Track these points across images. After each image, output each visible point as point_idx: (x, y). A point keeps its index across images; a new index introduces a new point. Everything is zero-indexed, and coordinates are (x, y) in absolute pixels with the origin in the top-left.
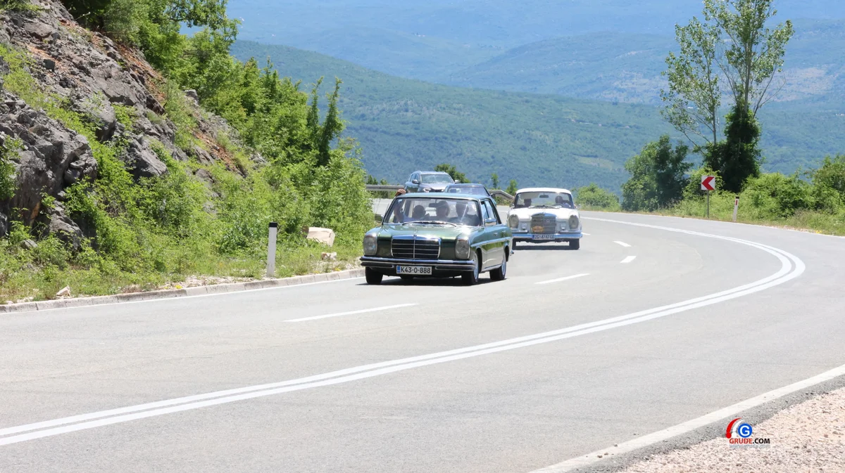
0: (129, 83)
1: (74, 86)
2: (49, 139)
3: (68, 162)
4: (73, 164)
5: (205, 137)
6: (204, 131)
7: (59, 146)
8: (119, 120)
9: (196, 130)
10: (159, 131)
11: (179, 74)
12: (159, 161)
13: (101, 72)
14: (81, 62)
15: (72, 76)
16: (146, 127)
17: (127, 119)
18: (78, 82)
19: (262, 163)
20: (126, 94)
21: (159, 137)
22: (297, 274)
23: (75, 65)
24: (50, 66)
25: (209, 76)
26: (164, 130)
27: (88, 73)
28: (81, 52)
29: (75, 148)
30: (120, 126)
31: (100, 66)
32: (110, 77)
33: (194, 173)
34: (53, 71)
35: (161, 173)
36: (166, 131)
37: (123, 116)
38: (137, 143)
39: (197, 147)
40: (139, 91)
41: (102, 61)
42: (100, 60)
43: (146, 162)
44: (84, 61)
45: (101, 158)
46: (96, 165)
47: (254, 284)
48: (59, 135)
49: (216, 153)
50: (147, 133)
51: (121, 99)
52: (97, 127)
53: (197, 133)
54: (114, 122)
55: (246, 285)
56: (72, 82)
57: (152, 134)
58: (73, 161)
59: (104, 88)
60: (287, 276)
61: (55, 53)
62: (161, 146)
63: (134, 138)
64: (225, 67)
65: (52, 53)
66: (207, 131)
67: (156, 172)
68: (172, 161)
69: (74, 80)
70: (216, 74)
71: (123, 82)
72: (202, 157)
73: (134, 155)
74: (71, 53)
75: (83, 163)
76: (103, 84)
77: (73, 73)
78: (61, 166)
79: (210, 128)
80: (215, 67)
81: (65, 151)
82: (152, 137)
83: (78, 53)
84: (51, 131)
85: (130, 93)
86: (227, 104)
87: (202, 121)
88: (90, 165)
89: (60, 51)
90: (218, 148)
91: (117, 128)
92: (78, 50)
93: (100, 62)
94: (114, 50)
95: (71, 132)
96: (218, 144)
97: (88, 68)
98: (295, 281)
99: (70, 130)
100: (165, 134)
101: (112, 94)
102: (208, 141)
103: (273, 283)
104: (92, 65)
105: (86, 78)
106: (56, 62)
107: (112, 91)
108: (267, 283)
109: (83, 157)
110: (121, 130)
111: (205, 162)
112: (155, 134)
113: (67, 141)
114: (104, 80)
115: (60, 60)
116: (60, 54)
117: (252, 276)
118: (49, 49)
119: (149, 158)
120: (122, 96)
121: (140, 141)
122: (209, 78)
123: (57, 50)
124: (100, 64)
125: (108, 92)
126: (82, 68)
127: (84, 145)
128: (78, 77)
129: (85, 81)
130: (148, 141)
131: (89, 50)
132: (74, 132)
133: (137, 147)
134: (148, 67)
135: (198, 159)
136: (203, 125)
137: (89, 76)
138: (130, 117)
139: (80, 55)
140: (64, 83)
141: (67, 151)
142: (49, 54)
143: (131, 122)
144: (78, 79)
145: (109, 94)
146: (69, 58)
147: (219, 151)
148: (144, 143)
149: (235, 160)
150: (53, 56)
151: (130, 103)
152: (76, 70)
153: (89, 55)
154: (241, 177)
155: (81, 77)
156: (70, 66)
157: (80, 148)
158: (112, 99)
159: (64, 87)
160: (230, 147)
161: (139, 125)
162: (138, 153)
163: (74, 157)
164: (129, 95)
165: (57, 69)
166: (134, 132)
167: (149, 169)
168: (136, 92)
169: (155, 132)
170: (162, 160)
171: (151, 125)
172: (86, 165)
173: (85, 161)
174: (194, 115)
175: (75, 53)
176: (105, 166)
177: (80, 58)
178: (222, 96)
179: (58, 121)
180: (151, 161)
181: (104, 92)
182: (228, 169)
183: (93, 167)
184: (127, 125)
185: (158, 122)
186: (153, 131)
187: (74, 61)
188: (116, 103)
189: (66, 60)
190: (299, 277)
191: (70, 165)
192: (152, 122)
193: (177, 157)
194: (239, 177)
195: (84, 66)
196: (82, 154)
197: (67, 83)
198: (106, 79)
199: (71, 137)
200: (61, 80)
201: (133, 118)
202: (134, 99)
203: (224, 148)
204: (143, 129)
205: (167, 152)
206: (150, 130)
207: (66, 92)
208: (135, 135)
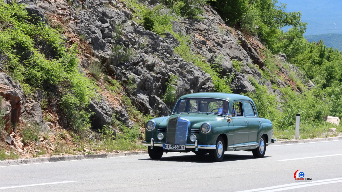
0: (240, 50)
1: (215, 52)
2: (193, 75)
3: (201, 86)
4: (203, 87)
5: (283, 75)
6: (283, 72)
7: (197, 78)
8: (234, 67)
9: (280, 72)
10: (253, 72)
11: (276, 47)
12: (252, 86)
13: (227, 46)
14: (218, 41)
15: (214, 47)
16: (247, 70)
17: (238, 67)
18: (216, 50)
19: (313, 87)
20: (238, 56)
21: (253, 75)
22: (311, 138)
23: (216, 43)
24: (204, 43)
25: (293, 48)
26: (256, 72)
27: (221, 46)
28: (219, 37)
29: (204, 79)
30: (234, 70)
31: (227, 43)
32: (232, 48)
33: (274, 91)
34: (206, 45)
35: (252, 91)
36: (257, 72)
37: (237, 65)
38: (242, 77)
39: (279, 80)
40: (245, 54)
41: (228, 41)
42: (227, 40)
43: (245, 86)
44: (220, 41)
45: (218, 84)
46: (213, 87)
47: (286, 142)
48: (197, 74)
49: (288, 82)
50: (247, 73)
51: (236, 58)
52: (220, 70)
53: (280, 73)
54: (231, 68)
55: (282, 143)
56: (214, 50)
57: (249, 74)
58: (203, 85)
59: (228, 53)
60: (305, 139)
61: (207, 38)
62: (253, 78)
63: (241, 75)
64: (300, 44)
65: (206, 37)
66: (285, 72)
67: (249, 90)
68: (258, 86)
69: (215, 49)
70: (296, 47)
71: (238, 50)
72: (280, 84)
73: (240, 83)
74: (214, 38)
75: (208, 86)
76: (228, 51)
77: (214, 46)
78: (197, 87)
79: (286, 71)
80: (295, 44)
81: (200, 81)
82: (249, 75)
83: (218, 38)
84: (193, 72)
85: (241, 55)
86: (302, 61)
87: (283, 68)
88: (211, 87)
89: (210, 37)
90: (289, 80)
91: (233, 71)
92: (218, 36)
93: (227, 41)
94: (241, 36)
95: (203, 72)
96: (290, 78)
97: (222, 44)
98: (309, 141)
99: (203, 71)
100: (256, 73)
101: (232, 55)
102: (285, 77)
103: (296, 142)
104: (224, 42)
105: (220, 48)
106: (207, 41)
107: (232, 54)
108: (293, 142)
109: (208, 83)
110: (234, 71)
111: (282, 86)
112: (251, 74)
113: (201, 76)
114: (229, 49)
115: (209, 40)
116: (210, 38)
117: (287, 139)
118: (205, 36)
119: (247, 84)
120: (236, 56)
121: (243, 77)
122: (293, 49)
123: (208, 36)
124: (227, 42)
125: (230, 55)
126: (218, 44)
127: (208, 78)
128: (216, 48)
129: (219, 50)
130: (247, 76)
131: (223, 36)
132: (204, 72)
133: (241, 79)
134: (259, 44)
135: (279, 85)
136: (283, 70)
137: (222, 48)
138: (240, 66)
139: (219, 38)
140: (210, 51)
141: (201, 80)
142: (204, 38)
143: (240, 68)
144: (216, 49)
145: (231, 56)
146: (214, 40)
147: (289, 81)
148: (245, 77)
149: (297, 85)
150: (206, 39)
151: (240, 59)
152: (216, 45)
153: (222, 38)
154: (299, 93)
155: (218, 48)
156: (213, 43)
157: (206, 79)
158: (232, 58)
159: (210, 53)
160: (295, 79)
161: (244, 69)
162: (242, 82)
163: (204, 83)
164: (240, 56)
165: (207, 44)
166: (241, 72)
167: (247, 89)
168: (243, 54)
169: (251, 72)
170: (253, 85)
171: (249, 69)
172: (209, 87)
173: (209, 85)
174: (279, 65)
175: (216, 37)
176: (220, 87)
177: (218, 40)
178: (300, 57)
179: (199, 67)
180: (247, 85)
181: (228, 55)
182: (293, 90)
183: (212, 88)
184: (238, 69)
185: (253, 68)
186: (250, 72)
187: (215, 41)
188: (234, 60)
189: (212, 41)
190: (311, 139)
191: (202, 87)
192: (250, 68)
193: (261, 84)
194: (298, 93)
195: (220, 43)
196: (207, 82)
197: (211, 51)
198: (230, 49)
199: (203, 74)
200: (209, 49)
201: (241, 66)
202: (242, 58)
203: (292, 80)
204: (246, 71)
205: (256, 82)
206: (249, 71)
207: (211, 54)
208: (241, 74)
